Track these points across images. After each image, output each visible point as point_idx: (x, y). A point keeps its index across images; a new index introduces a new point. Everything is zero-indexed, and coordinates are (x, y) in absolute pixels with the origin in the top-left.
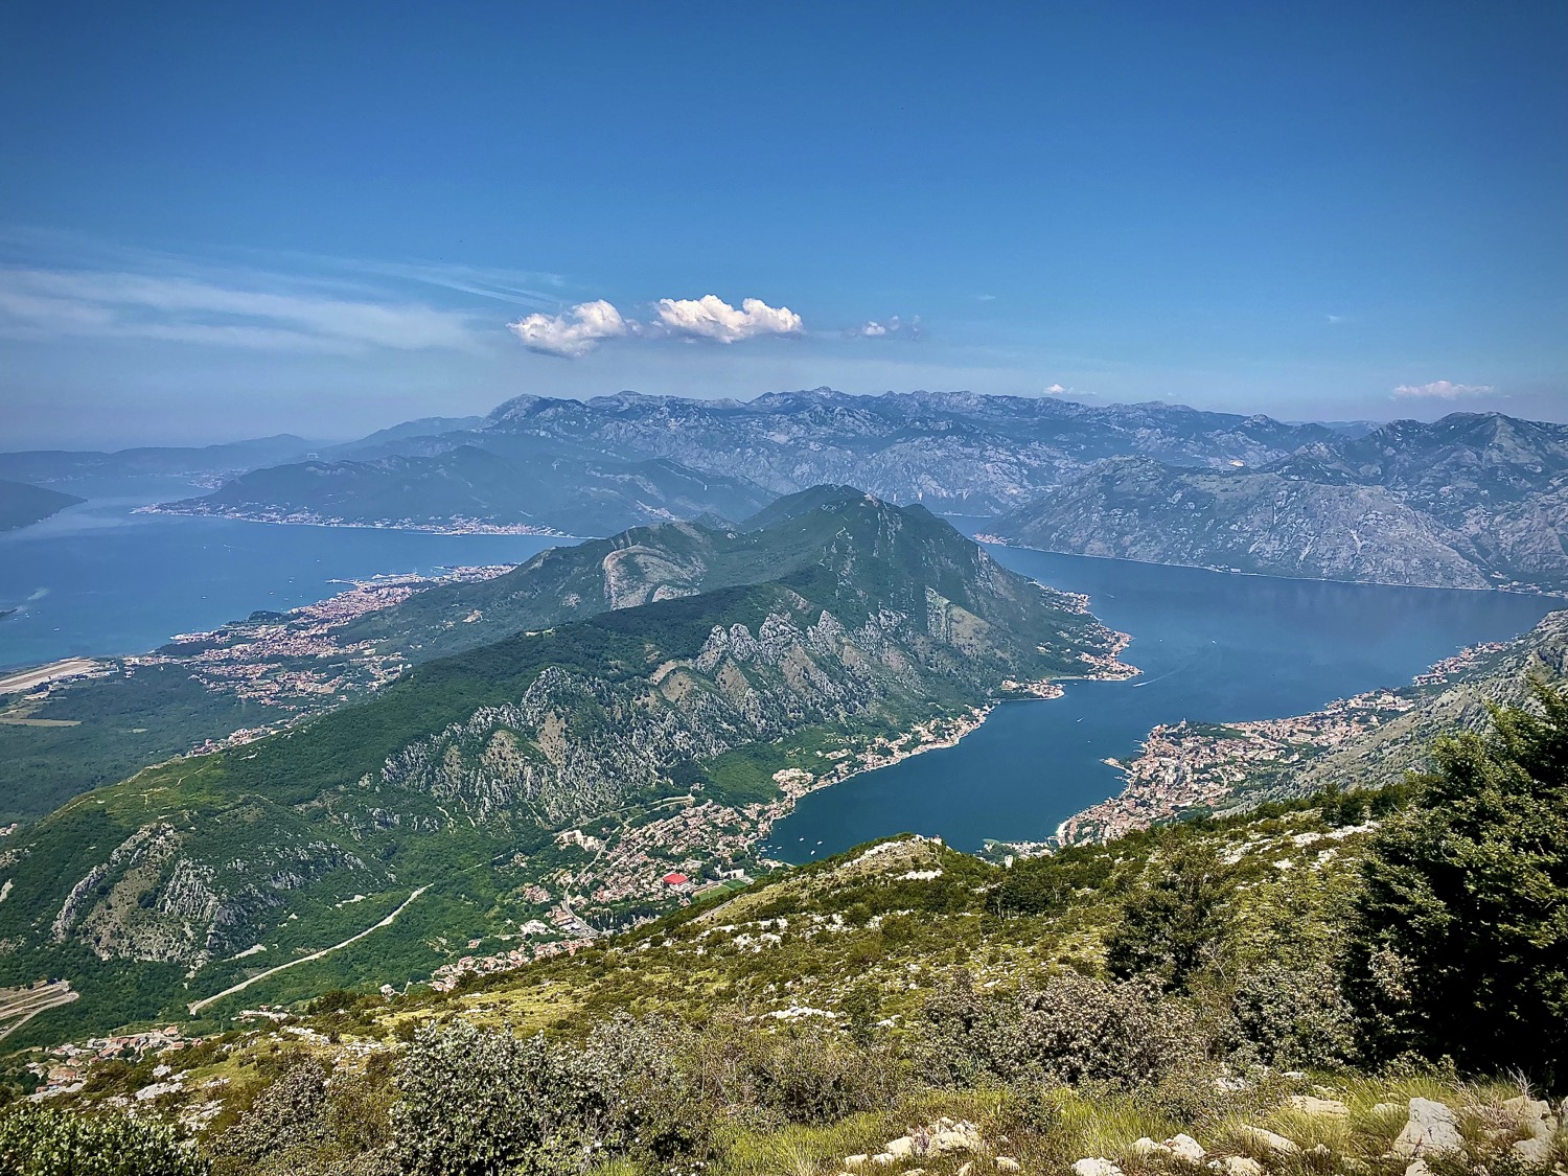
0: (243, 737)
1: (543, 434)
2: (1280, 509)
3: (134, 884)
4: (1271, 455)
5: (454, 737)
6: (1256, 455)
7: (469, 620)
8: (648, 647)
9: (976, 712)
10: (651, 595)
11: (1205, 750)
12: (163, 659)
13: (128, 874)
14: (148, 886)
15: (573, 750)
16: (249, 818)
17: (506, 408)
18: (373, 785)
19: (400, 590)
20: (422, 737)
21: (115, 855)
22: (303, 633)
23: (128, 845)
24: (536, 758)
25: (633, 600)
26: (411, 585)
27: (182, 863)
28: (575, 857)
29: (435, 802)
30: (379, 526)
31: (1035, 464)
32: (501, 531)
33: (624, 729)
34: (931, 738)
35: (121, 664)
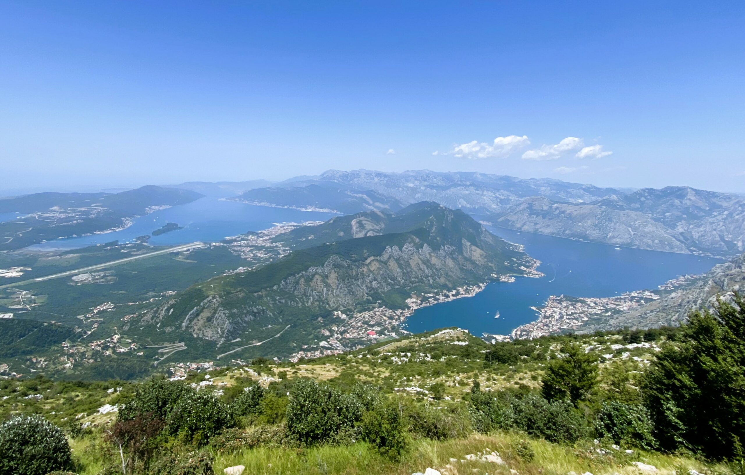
0: (241, 270)
1: (336, 181)
2: (599, 218)
3: (206, 314)
4: (594, 198)
5: (302, 276)
6: (588, 198)
7: (310, 238)
8: (365, 251)
9: (481, 284)
10: (366, 234)
11: (571, 307)
12: (222, 244)
13: (204, 310)
14: (209, 314)
15: (339, 284)
16: (240, 296)
17: (325, 173)
18: (278, 289)
19: (290, 227)
20: (293, 275)
21: (202, 304)
22: (261, 239)
23: (205, 301)
24: (328, 285)
25: (361, 235)
26: (294, 226)
27: (220, 308)
28: (338, 321)
29: (295, 297)
30: (286, 207)
31: (502, 197)
32: (321, 210)
33: (356, 278)
34: (464, 293)
35: (210, 245)
